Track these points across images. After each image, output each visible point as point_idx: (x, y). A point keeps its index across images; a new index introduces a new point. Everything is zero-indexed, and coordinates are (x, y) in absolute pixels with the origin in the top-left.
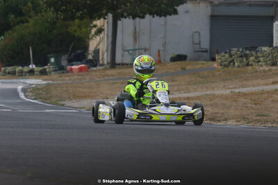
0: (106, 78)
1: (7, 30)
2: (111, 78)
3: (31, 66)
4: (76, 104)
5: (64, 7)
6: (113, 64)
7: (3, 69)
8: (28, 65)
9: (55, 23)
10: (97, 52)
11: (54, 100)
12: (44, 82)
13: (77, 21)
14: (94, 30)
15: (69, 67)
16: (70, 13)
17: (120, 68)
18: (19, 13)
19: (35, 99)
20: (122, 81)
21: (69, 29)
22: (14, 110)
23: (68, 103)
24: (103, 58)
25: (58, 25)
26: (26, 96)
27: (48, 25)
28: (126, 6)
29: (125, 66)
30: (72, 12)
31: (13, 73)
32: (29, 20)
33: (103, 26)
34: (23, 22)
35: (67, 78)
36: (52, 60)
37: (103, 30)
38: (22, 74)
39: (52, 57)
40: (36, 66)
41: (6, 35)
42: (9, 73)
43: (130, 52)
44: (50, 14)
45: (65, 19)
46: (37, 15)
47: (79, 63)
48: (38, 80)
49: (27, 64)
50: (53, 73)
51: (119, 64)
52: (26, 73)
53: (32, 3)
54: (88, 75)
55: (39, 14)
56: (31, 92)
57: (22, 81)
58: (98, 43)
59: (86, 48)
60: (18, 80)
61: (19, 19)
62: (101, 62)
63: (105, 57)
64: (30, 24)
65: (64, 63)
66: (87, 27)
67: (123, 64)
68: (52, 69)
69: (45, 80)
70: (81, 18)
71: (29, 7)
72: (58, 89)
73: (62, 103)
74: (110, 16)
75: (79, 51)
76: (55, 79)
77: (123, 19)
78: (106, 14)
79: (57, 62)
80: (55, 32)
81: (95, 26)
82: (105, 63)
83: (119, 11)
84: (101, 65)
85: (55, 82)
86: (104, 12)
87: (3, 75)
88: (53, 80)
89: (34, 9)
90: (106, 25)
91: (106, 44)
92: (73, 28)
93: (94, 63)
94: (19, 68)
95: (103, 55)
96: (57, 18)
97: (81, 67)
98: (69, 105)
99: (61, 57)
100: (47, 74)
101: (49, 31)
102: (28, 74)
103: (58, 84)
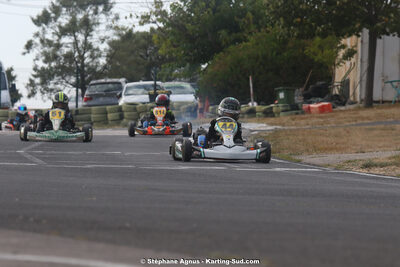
0: (360, 122)
1: (218, 53)
2: (366, 121)
3: (250, 104)
4: (317, 159)
5: (299, 20)
6: (369, 102)
7: (211, 108)
8: (247, 103)
9: (285, 42)
10: (345, 83)
11: (286, 153)
12: (269, 128)
13: (318, 39)
14: (342, 53)
15: (305, 106)
16: (307, 27)
17: (378, 108)
18: (234, 28)
20: (382, 126)
23: (306, 158)
24: (354, 94)
25: (290, 45)
27: (275, 45)
28: (390, 18)
29: (387, 104)
30: (311, 26)
32: (249, 37)
33: (356, 46)
34: (240, 41)
35: (303, 122)
36: (282, 95)
37: (356, 52)
39: (280, 91)
40: (259, 104)
41: (216, 59)
43: (395, 84)
44: (280, 29)
45: (300, 36)
46: (260, 31)
47: (320, 99)
48: (261, 125)
49: (245, 101)
50: (282, 114)
51: (378, 102)
52: (244, 113)
53: (253, 13)
54: (333, 116)
55: (262, 30)
58: (347, 71)
59: (330, 78)
61: (234, 35)
62: (352, 99)
63: (357, 92)
64: (250, 44)
65: (298, 99)
66: (332, 47)
67: (383, 102)
68: (281, 108)
69: (272, 124)
70: (324, 35)
71: (248, 19)
72: (291, 137)
73: (297, 158)
74: (366, 32)
75: (320, 83)
76: (285, 122)
77: (384, 37)
78: (360, 30)
79: (289, 99)
80: (285, 54)
81: (344, 47)
82: (358, 99)
83: (379, 24)
84: (352, 103)
85: (286, 128)
86: (357, 26)
88: (283, 125)
89: (256, 23)
90: (359, 44)
91: (359, 72)
92: (312, 50)
93: (342, 100)
95: (355, 89)
96: (289, 35)
97: (323, 106)
98: (308, 161)
99: (294, 90)
100: (274, 116)
101: (277, 54)
102: (246, 116)
103: (291, 130)
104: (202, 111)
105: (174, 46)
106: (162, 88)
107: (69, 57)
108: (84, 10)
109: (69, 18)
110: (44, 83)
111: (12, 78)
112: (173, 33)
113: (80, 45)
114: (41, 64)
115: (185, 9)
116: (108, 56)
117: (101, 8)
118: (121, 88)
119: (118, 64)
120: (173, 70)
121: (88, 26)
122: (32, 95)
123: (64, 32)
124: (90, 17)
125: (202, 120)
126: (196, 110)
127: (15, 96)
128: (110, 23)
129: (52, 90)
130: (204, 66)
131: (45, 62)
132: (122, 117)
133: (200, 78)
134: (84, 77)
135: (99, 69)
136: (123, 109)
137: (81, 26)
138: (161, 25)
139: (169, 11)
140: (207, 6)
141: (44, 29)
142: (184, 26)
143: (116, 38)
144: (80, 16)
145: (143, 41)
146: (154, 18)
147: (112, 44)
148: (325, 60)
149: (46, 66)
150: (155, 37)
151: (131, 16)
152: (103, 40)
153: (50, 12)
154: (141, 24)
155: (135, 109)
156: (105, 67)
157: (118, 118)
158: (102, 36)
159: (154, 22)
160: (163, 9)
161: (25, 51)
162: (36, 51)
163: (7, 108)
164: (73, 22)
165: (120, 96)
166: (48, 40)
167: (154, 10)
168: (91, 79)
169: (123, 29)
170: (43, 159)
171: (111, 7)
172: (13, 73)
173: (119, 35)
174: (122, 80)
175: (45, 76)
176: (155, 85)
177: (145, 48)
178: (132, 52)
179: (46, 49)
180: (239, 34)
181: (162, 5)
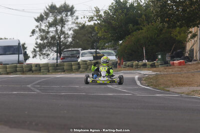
0: (199, 70)
1: (128, 35)
3: (144, 61)
4: (177, 90)
5: (168, 19)
7: (124, 63)
9: (161, 30)
10: (192, 51)
11: (162, 87)
12: (153, 73)
13: (178, 28)
14: (190, 35)
15: (171, 62)
16: (172, 23)
18: (136, 23)
19: (148, 86)
21: (172, 35)
22: (134, 94)
23: (172, 89)
24: (196, 56)
25: (164, 31)
26: (141, 84)
27: (156, 32)
30: (174, 22)
31: (132, 66)
32: (143, 28)
33: (197, 32)
35: (170, 70)
36: (160, 57)
37: (197, 35)
38: (137, 67)
39: (159, 54)
40: (148, 61)
41: (127, 39)
42: (128, 66)
44: (158, 23)
45: (168, 27)
46: (148, 25)
47: (179, 59)
48: (149, 72)
49: (142, 59)
50: (160, 66)
52: (140, 66)
53: (145, 15)
54: (185, 67)
55: (150, 24)
56: (145, 80)
57: (138, 72)
58: (192, 45)
59: (184, 48)
60: (135, 71)
61: (136, 27)
62: (195, 58)
63: (198, 55)
64: (144, 31)
65: (168, 59)
66: (185, 32)
68: (159, 63)
69: (155, 71)
70: (181, 26)
71: (143, 19)
72: (164, 78)
73: (168, 89)
75: (179, 50)
76: (161, 70)
79: (163, 58)
80: (161, 36)
81: (191, 32)
84: (195, 61)
85: (162, 73)
87: (124, 68)
88: (160, 72)
89: (146, 21)
90: (199, 32)
91: (199, 45)
92: (175, 34)
93: (190, 59)
94: (135, 63)
95: (196, 53)
96: (163, 27)
97: (181, 62)
98: (173, 91)
99: (166, 54)
100: (156, 67)
101: (158, 36)
102: (142, 67)
103: (164, 74)
104: (119, 64)
105: (106, 32)
106: (100, 53)
107: (53, 38)
108: (61, 14)
109: (53, 18)
110: (40, 51)
111: (25, 48)
112: (105, 26)
113: (59, 31)
114: (39, 41)
115: (111, 14)
116: (73, 37)
117: (69, 13)
118: (79, 53)
119: (78, 41)
120: (105, 44)
121: (62, 22)
122: (35, 56)
123: (51, 25)
124: (64, 18)
125: (120, 69)
126: (116, 64)
127: (26, 57)
128: (74, 21)
129: (45, 54)
130: (121, 42)
131: (41, 40)
132: (79, 68)
133: (119, 48)
134: (60, 48)
135: (68, 43)
136: (80, 64)
137: (59, 23)
138: (99, 22)
139: (103, 15)
140: (122, 12)
141: (41, 24)
142: (111, 22)
143: (77, 28)
144: (59, 17)
145: (90, 29)
146: (96, 18)
147: (75, 31)
148: (181, 39)
149: (42, 42)
150: (96, 28)
151: (84, 17)
152: (70, 29)
153: (43, 15)
154: (89, 21)
155: (86, 64)
156: (71, 43)
157: (78, 68)
158: (70, 27)
159: (96, 20)
160: (100, 14)
161: (31, 34)
162: (37, 35)
163: (23, 63)
164: (55, 20)
165: (79, 57)
166: (43, 29)
167: (96, 14)
168: (64, 49)
169: (80, 24)
170: (40, 90)
171: (74, 13)
172: (25, 46)
173: (78, 27)
174: (80, 49)
175: (41, 47)
176: (96, 51)
177: (91, 33)
178: (85, 35)
179: (42, 34)
180: (138, 26)
181: (100, 12)
